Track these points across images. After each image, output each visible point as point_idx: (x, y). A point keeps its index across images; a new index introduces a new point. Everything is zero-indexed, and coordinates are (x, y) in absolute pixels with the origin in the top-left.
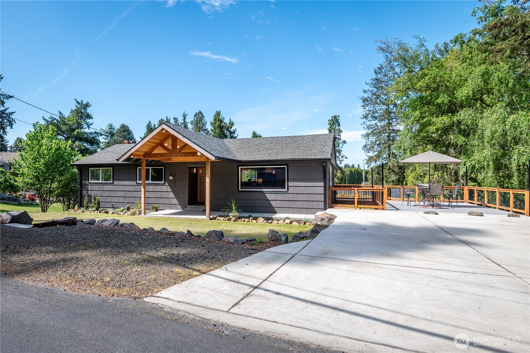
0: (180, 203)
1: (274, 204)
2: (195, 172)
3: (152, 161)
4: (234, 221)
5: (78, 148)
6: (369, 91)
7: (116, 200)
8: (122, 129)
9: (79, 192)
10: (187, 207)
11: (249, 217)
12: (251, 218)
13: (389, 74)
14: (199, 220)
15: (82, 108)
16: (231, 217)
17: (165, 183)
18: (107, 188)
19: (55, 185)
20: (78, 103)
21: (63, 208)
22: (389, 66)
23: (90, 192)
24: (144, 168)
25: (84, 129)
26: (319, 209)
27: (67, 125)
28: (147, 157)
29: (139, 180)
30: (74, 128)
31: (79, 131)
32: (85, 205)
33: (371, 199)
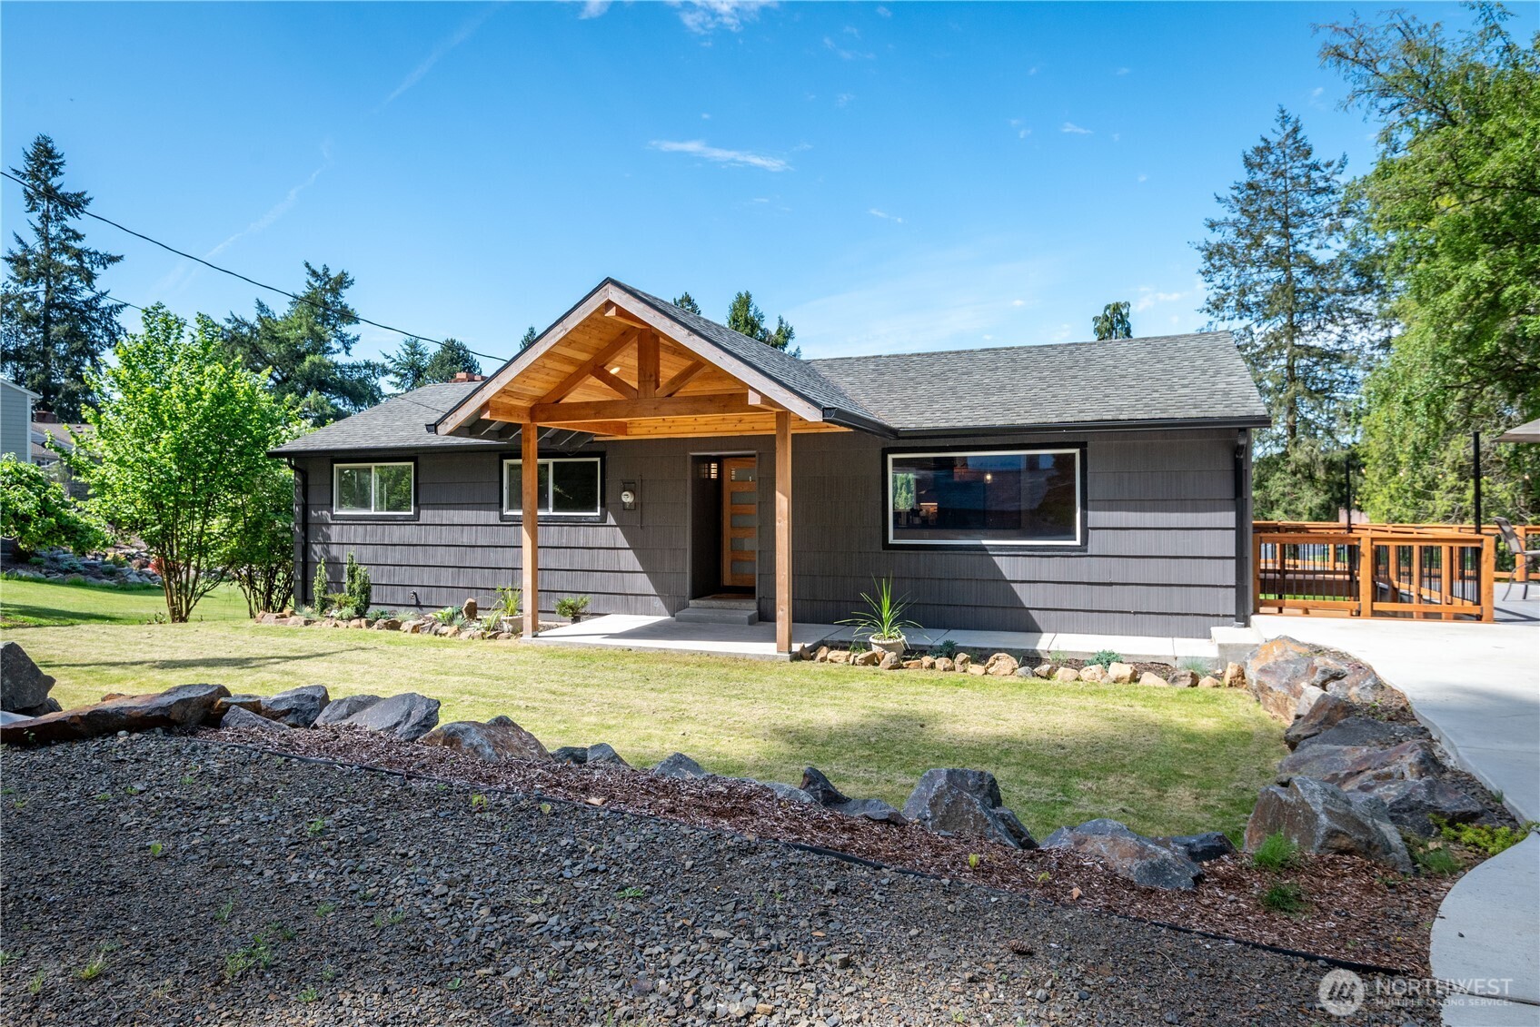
0: (662, 591)
1: (1026, 595)
2: (713, 476)
3: (561, 434)
4: (891, 668)
5: (316, 410)
6: (1226, 223)
7: (427, 577)
8: (447, 356)
9: (298, 549)
10: (686, 606)
11: (950, 651)
12: (962, 656)
13: (1291, 168)
14: (752, 663)
15: (326, 291)
16: (876, 649)
17: (603, 518)
18: (397, 534)
19: (217, 525)
20: (314, 273)
21: (250, 602)
22: (1290, 141)
23: (334, 551)
24: (531, 464)
25: (334, 353)
26: (1214, 616)
27: (281, 342)
28: (544, 416)
29: (511, 507)
30: (303, 350)
31: (316, 358)
32: (317, 599)
33: (1344, 573)
